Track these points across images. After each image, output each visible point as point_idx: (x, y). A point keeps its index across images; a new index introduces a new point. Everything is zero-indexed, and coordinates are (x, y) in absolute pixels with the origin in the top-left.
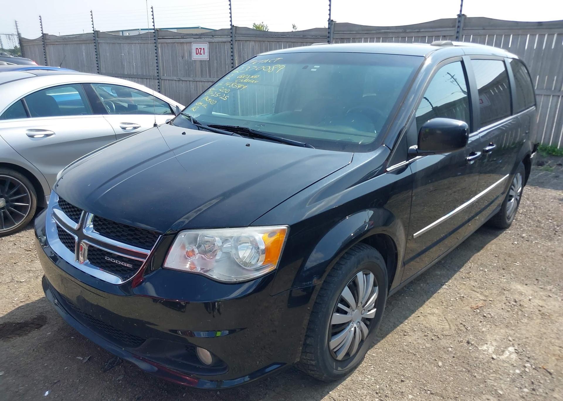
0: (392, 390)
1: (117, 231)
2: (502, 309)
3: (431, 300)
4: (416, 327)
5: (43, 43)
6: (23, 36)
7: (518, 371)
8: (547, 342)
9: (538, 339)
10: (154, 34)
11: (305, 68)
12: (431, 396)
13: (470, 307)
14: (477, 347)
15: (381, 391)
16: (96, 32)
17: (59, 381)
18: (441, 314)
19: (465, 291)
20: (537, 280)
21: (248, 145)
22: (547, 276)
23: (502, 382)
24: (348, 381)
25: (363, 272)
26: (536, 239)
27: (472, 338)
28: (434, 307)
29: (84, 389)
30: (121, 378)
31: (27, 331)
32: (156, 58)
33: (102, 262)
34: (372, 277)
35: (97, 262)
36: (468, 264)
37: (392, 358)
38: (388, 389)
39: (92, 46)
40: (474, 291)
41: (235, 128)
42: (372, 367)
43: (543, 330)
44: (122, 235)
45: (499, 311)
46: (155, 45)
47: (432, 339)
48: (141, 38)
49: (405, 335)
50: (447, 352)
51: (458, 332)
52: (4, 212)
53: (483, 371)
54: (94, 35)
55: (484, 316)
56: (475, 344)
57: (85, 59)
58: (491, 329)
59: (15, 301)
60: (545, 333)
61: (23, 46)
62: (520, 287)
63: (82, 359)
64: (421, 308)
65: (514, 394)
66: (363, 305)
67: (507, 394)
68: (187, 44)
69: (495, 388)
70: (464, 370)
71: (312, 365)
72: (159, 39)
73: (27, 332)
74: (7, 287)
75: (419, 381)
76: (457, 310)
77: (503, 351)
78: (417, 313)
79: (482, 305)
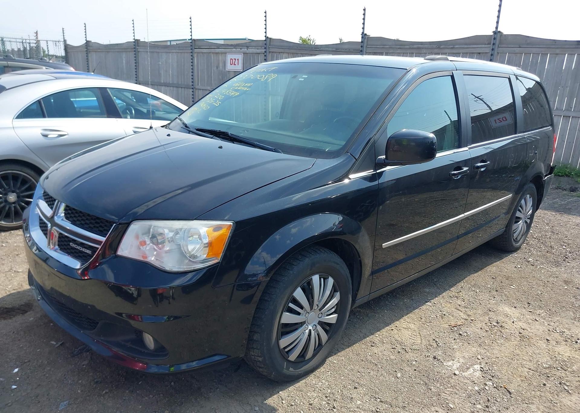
0: (343, 395)
1: (82, 220)
2: (481, 328)
3: (410, 315)
4: (386, 339)
5: (86, 50)
6: (68, 42)
7: (477, 388)
8: (517, 363)
9: (509, 360)
10: (191, 44)
11: (295, 77)
12: (380, 403)
13: (448, 325)
14: (442, 363)
15: (331, 396)
16: (137, 41)
17: (29, 361)
18: (416, 329)
19: (448, 310)
20: (528, 303)
21: (221, 147)
22: (541, 301)
23: (457, 396)
24: (301, 383)
25: (319, 275)
26: (542, 263)
27: (440, 353)
28: (411, 322)
29: (50, 370)
30: (86, 362)
31: (12, 315)
32: (192, 67)
33: (68, 248)
34: (331, 281)
35: (64, 249)
36: (462, 284)
37: (352, 366)
38: (338, 395)
39: (132, 55)
40: (458, 309)
41: (217, 132)
42: (330, 372)
43: (518, 352)
44: (86, 223)
45: (477, 330)
46: (191, 54)
47: (399, 352)
48: (179, 47)
49: (372, 346)
50: (410, 365)
51: (428, 348)
52: (15, 207)
53: (441, 385)
54: (134, 43)
55: (460, 334)
56: (441, 360)
57: (125, 67)
58: (463, 346)
59: (8, 288)
60: (518, 355)
61: (68, 52)
62: (507, 309)
63: (55, 343)
64: (397, 322)
65: (465, 409)
66: (319, 308)
67: (458, 408)
68: (222, 54)
69: (447, 401)
70: (422, 382)
71: (259, 361)
72: (195, 48)
73: (12, 317)
74: (4, 275)
75: (372, 390)
76: (434, 327)
77: (468, 368)
78: (392, 326)
79: (461, 324)
